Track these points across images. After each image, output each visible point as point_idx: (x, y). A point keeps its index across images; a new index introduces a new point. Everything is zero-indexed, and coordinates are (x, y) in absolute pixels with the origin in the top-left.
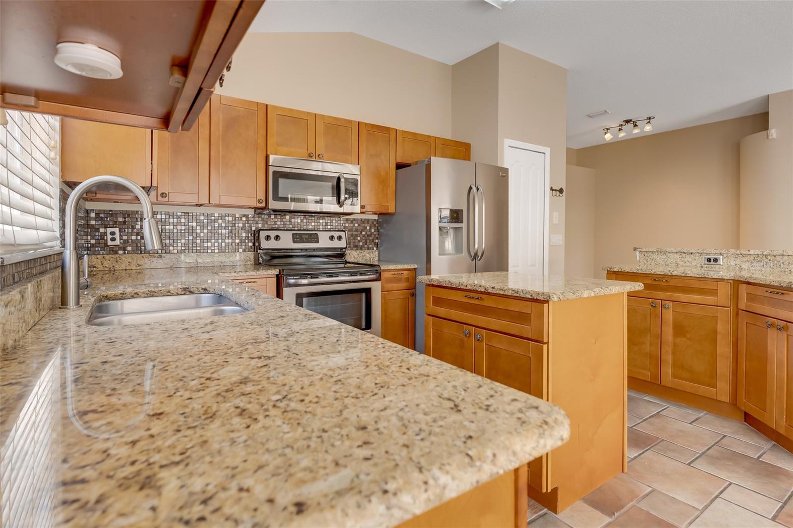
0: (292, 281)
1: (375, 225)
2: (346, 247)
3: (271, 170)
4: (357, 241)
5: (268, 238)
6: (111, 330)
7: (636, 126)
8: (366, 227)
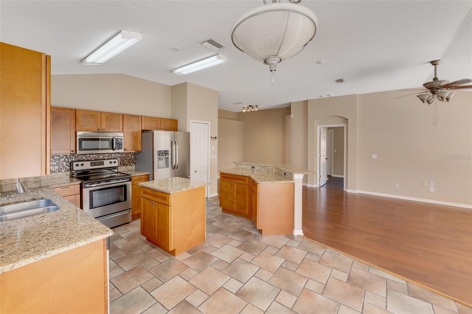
0: (87, 186)
1: (134, 155)
2: (118, 166)
3: (78, 138)
4: (124, 162)
5: (77, 165)
6: (7, 223)
7: (253, 108)
8: (129, 156)
